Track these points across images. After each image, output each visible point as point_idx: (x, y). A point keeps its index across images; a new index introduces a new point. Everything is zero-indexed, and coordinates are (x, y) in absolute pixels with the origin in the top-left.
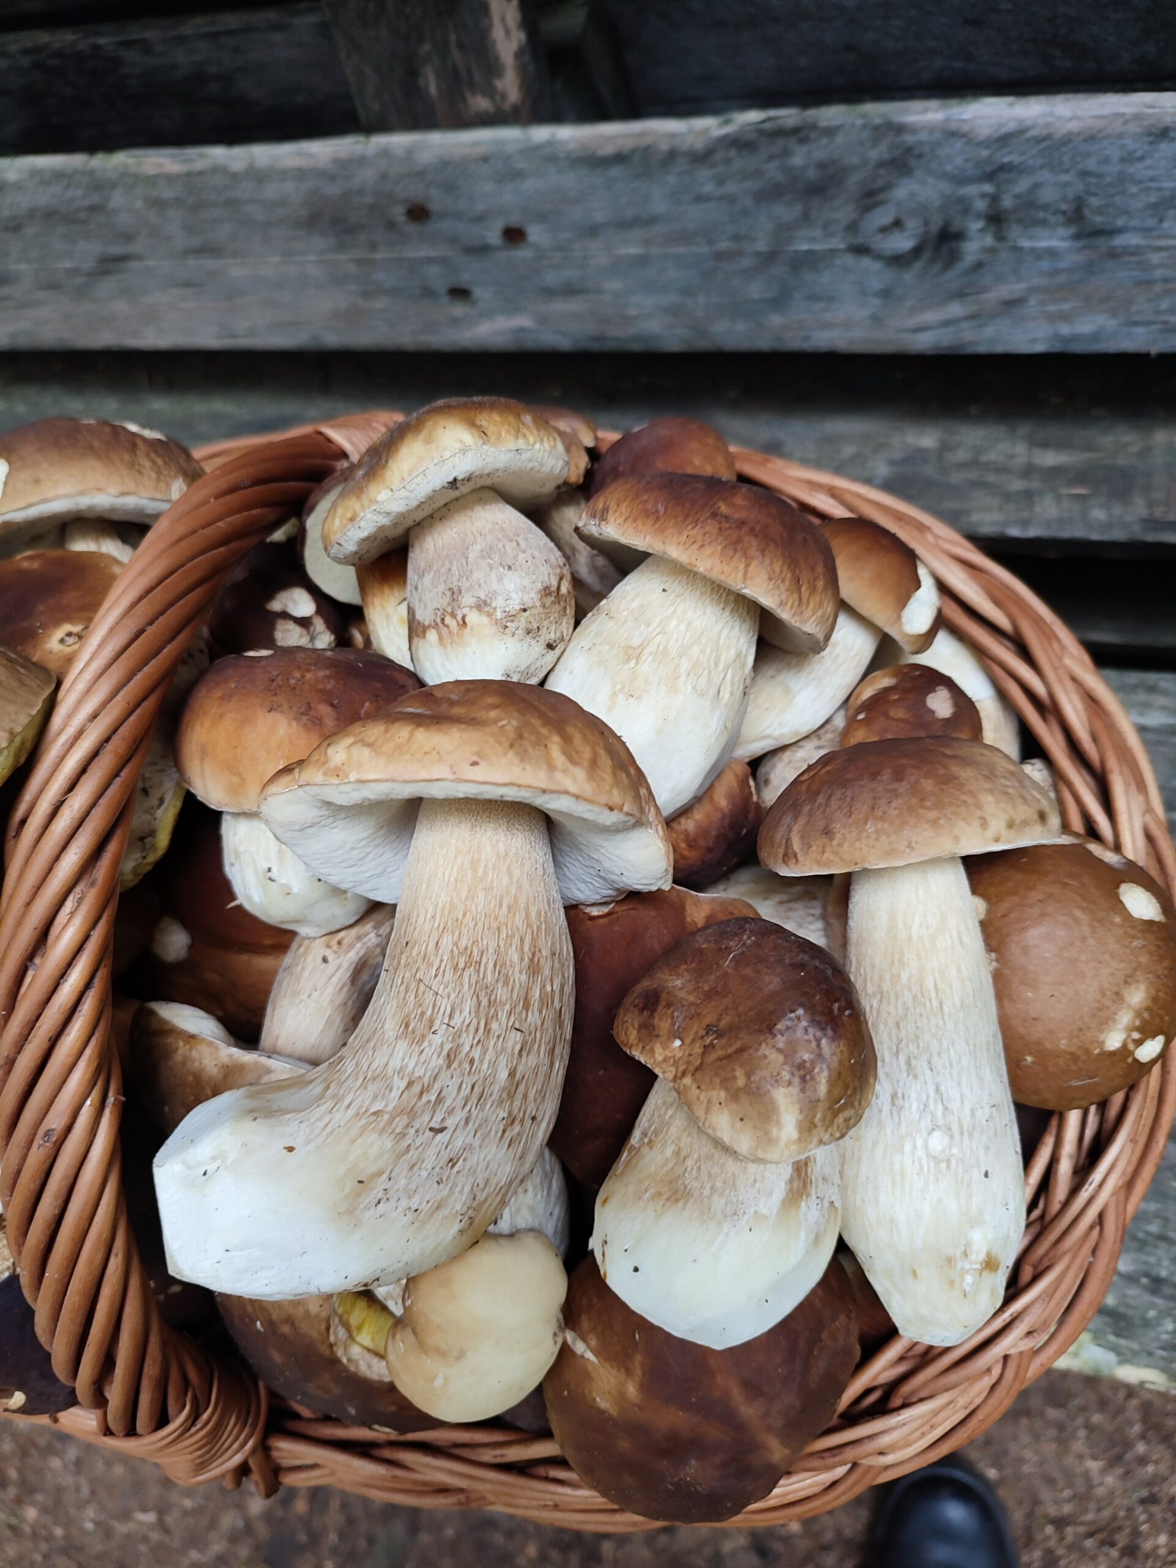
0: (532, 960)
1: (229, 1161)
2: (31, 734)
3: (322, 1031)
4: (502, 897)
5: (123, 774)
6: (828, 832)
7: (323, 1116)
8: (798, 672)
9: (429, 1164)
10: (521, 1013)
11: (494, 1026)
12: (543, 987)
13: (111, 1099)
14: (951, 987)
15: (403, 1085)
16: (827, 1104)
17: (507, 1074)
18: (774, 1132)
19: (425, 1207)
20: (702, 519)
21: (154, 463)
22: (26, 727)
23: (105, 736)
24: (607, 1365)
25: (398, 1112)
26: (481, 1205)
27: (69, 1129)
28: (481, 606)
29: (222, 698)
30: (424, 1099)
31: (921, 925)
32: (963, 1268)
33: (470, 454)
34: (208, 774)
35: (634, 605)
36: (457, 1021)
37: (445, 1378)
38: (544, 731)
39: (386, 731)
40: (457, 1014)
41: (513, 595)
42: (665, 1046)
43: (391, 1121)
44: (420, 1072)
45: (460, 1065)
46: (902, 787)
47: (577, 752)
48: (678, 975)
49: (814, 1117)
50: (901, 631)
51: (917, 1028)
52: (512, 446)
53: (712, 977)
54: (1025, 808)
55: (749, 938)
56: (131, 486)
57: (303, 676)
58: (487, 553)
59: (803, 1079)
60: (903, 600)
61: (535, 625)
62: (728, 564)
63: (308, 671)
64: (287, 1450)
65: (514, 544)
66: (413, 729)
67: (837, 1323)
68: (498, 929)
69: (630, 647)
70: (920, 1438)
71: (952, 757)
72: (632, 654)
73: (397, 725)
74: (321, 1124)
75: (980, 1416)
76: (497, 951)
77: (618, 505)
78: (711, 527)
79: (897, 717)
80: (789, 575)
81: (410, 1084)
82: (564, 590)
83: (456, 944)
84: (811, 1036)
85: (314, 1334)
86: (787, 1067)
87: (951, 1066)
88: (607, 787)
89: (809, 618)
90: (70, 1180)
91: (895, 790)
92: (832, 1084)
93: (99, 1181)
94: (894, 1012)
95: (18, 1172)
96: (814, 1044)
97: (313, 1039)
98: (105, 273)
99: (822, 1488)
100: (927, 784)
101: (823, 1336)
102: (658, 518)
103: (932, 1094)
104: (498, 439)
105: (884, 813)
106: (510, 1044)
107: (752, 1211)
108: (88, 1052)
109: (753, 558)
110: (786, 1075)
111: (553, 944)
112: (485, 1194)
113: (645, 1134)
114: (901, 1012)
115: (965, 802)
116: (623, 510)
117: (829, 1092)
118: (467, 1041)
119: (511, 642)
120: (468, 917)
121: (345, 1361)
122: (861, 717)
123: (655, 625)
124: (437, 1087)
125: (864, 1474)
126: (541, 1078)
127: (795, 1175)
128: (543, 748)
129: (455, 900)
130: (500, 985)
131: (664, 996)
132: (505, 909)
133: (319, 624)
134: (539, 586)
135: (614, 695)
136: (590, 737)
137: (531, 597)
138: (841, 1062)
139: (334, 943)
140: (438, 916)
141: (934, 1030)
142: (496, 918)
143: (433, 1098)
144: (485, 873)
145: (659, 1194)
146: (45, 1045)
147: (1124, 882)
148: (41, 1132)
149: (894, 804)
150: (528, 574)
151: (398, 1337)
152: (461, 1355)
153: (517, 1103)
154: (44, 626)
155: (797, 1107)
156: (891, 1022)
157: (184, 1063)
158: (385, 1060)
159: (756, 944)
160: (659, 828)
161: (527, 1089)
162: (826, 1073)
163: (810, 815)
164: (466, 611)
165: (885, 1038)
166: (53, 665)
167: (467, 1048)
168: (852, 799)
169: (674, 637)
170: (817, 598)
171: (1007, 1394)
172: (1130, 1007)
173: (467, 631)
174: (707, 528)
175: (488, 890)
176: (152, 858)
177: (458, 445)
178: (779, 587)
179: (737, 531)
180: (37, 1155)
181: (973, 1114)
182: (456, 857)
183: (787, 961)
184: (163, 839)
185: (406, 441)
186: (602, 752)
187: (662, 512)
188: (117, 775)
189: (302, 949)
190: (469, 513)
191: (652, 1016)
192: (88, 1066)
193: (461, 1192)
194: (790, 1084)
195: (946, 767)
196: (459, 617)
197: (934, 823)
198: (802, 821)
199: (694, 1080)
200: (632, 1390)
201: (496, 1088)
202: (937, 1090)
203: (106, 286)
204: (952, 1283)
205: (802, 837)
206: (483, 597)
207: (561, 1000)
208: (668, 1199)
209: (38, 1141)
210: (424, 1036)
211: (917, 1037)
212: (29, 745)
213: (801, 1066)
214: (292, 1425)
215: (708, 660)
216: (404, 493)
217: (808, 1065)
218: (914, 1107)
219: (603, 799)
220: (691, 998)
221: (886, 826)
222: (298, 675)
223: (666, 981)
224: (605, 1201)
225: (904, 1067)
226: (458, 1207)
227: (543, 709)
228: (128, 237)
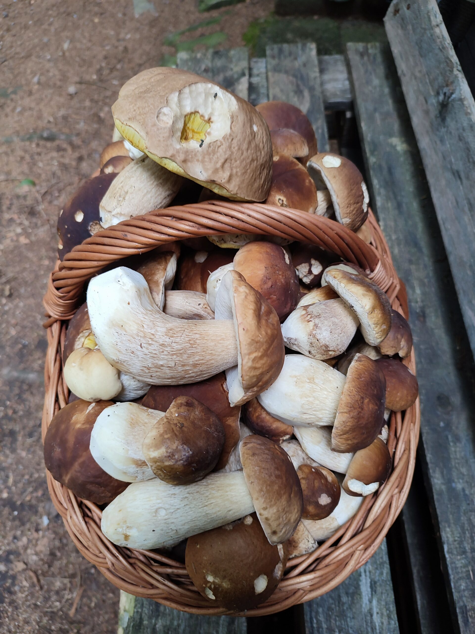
0: (197, 364)
1: (123, 287)
2: (239, 199)
3: (177, 309)
4: (214, 350)
5: (234, 229)
6: (254, 454)
7: (141, 311)
8: (327, 445)
9: (131, 346)
10: (180, 364)
11: (175, 357)
12: (190, 370)
13: (139, 250)
14: (213, 509)
15: (152, 333)
16: (163, 466)
17: (162, 364)
18: (152, 450)
19: (118, 347)
20: (360, 394)
21: (353, 211)
22: (240, 197)
23: (244, 220)
24: (85, 417)
25: (144, 333)
26: (122, 364)
27: (128, 241)
28: (316, 326)
29: (267, 252)
30: (150, 340)
31: (232, 495)
32: (123, 527)
33: (362, 309)
34: (243, 254)
35: (330, 378)
36: (174, 344)
37: (75, 366)
38: (261, 350)
39: (251, 301)
40: (176, 344)
41: (322, 335)
42: (175, 411)
43: (141, 331)
44: (157, 337)
45: (161, 348)
46: (273, 478)
47: (257, 362)
48: (200, 412)
49: (158, 462)
50: (348, 480)
51: (197, 499)
52: (370, 323)
53: (200, 423)
54: (275, 526)
55: (216, 434)
56: (341, 206)
57: (280, 275)
58: (334, 324)
59: (169, 456)
60: (359, 478)
61: (314, 345)
62: (345, 406)
63: (283, 276)
64: (56, 327)
65: (341, 332)
66: (252, 309)
67: (107, 493)
68: (204, 351)
69: (314, 379)
70: (76, 529)
71: (290, 496)
72: (311, 380)
73: (254, 304)
74: (138, 311)
75: (86, 551)
76: (197, 352)
77: (362, 365)
78: (357, 397)
79: (315, 483)
80: (348, 429)
81: (153, 335)
82: (330, 353)
83: (197, 339)
84: (183, 457)
85: (85, 326)
86: (172, 451)
87: (187, 513)
88: (248, 374)
89: (336, 440)
90: (114, 245)
91: (272, 476)
92: (169, 466)
93: (116, 253)
94: (202, 490)
95: (115, 230)
96: (181, 458)
97: (174, 306)
98: (454, 174)
99: (60, 500)
100: (276, 487)
101: (102, 488)
102: (358, 379)
103: (177, 507)
104: (371, 318)
105: (262, 472)
106: (170, 363)
107: (130, 449)
108: (151, 240)
109: (349, 414)
110: (169, 451)
111: (204, 371)
112: (126, 365)
113: (152, 413)
114: (202, 492)
115: (271, 501)
116: (361, 367)
117: (167, 466)
118: (168, 349)
119: (306, 338)
120: (205, 341)
121: (79, 337)
122: (313, 470)
123: (324, 386)
124: (154, 343)
125: (64, 513)
126: (163, 376)
127: (142, 461)
128: (255, 350)
129: (210, 336)
130: (187, 355)
131: (191, 408)
132: (210, 352)
133: (311, 277)
134: (327, 344)
135: (296, 377)
136: (265, 366)
137: (323, 342)
138: (177, 468)
139: (205, 306)
140: (205, 332)
141: (197, 504)
142: (207, 350)
143: (150, 342)
144: (220, 343)
145: (133, 420)
146: (150, 228)
147: (268, 577)
148: (126, 233)
149: (266, 476)
150: (330, 339)
151: (86, 350)
152: (81, 369)
153: (154, 369)
154: (284, 193)
155: (160, 456)
156: (198, 490)
157: (157, 269)
158: (160, 326)
159: (214, 437)
160: (246, 398)
161: (159, 372)
162: (172, 464)
163: (260, 449)
164: (313, 321)
165: (193, 489)
166: (270, 199)
167: (166, 349)
168: (267, 461)
169: (320, 394)
170: (344, 442)
171: (94, 560)
172: (222, 582)
173: (307, 323)
174: (356, 396)
175: (215, 345)
176: (218, 244)
177: (364, 305)
178: (342, 426)
179: (358, 407)
180: (119, 234)
181: (172, 523)
182: (224, 333)
183: (209, 448)
184: (224, 246)
185: (362, 288)
186: (260, 371)
187: (361, 380)
188: (233, 227)
189: (202, 297)
190: (348, 315)
191: (185, 405)
192: (146, 241)
193: (125, 357)
194: (167, 452)
195: (284, 494)
196: (311, 319)
197: (261, 490)
198: (258, 447)
199: (165, 422)
200: (78, 426)
201: (157, 361)
202: (178, 509)
203: (449, 175)
204: (119, 524)
205: (252, 447)
206: (319, 326)
207: (189, 377)
208: (131, 422)
209: (123, 233)
210: (168, 335)
211: (194, 499)
212: (236, 200)
213: (173, 455)
214: (64, 328)
215: (315, 407)
216: (345, 291)
217: (174, 457)
218: (172, 502)
219: (244, 373)
220: (192, 417)
221: (258, 473)
222: (280, 273)
223: (197, 409)
224: (131, 404)
225: (184, 496)
226: (120, 357)
227: (271, 349)
228: (468, 178)
